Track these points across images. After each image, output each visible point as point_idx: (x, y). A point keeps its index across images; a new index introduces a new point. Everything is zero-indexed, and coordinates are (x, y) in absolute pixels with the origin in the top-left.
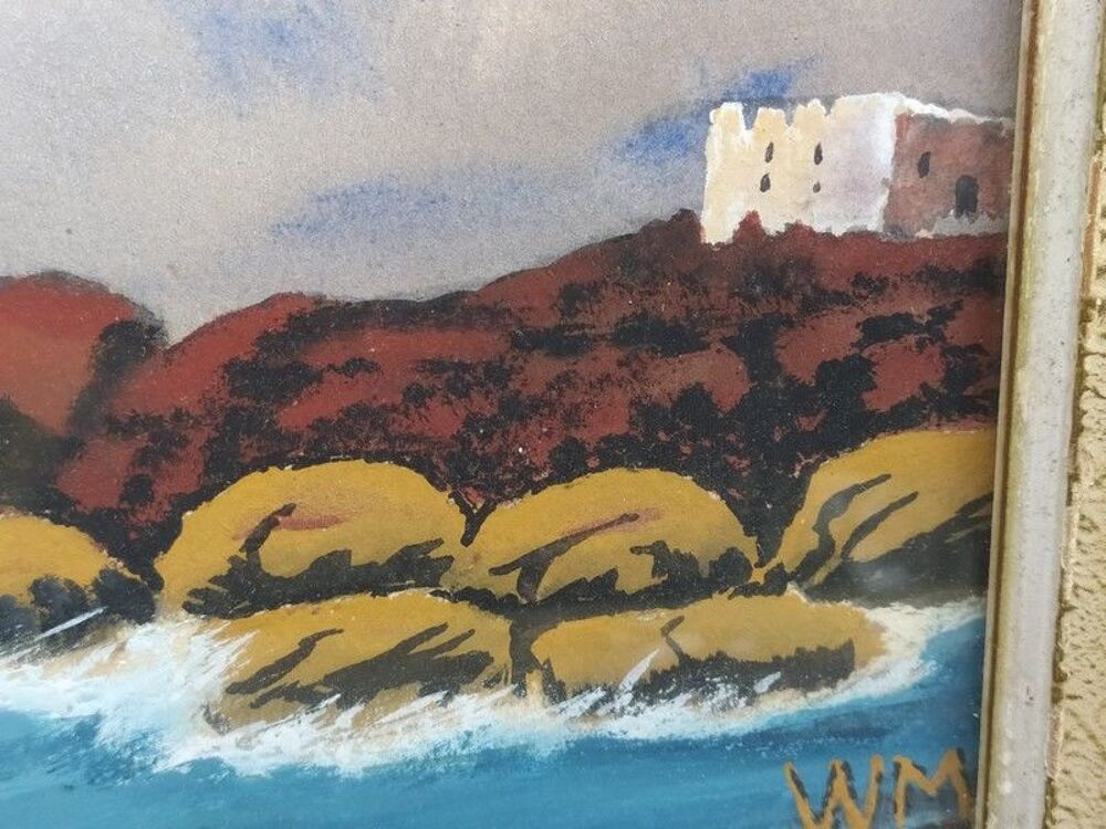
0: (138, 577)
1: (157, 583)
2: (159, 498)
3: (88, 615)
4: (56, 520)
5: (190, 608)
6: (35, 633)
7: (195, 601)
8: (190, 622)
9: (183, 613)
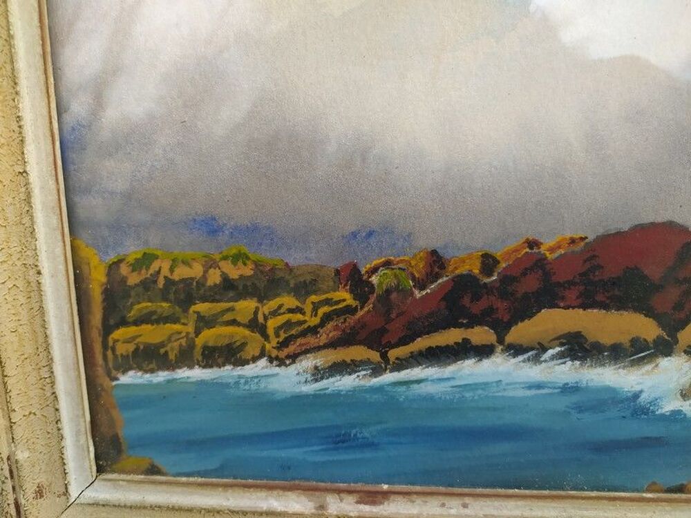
0: (670, 339)
1: (677, 342)
2: (686, 310)
3: (648, 352)
4: (646, 316)
5: (685, 352)
6: (627, 358)
7: (688, 349)
8: (684, 357)
9: (683, 354)
